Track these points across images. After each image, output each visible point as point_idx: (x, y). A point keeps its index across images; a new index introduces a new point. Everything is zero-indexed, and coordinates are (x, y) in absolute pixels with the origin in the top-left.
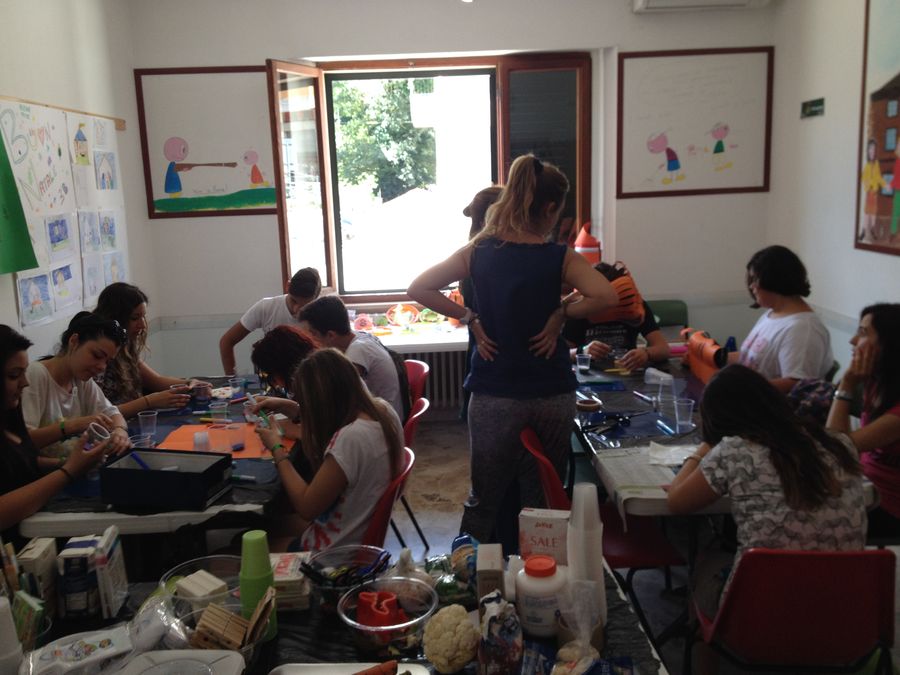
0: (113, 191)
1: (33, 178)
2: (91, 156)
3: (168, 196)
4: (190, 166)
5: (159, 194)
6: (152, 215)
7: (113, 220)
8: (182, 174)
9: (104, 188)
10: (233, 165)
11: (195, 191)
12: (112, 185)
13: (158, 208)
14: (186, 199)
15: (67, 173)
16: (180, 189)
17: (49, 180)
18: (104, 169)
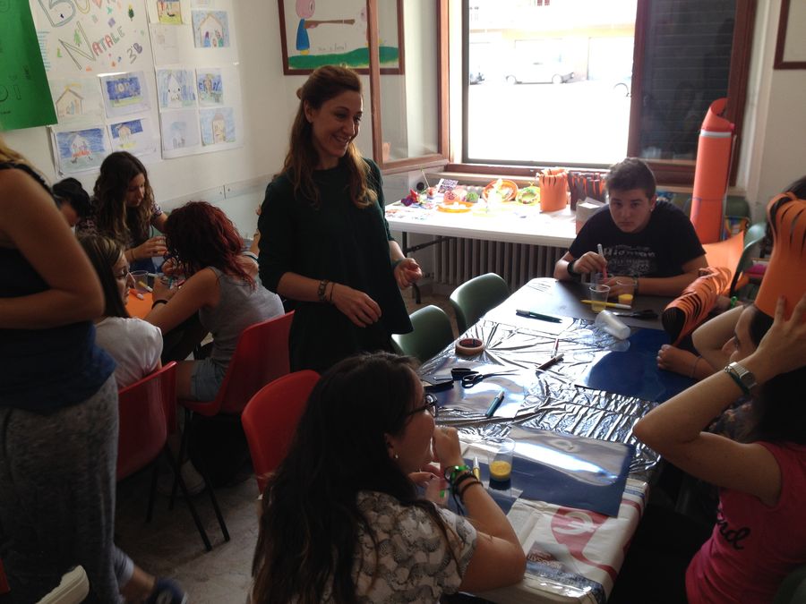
0: (222, 48)
1: (82, 39)
2: (187, 16)
3: (299, 53)
4: (316, 23)
5: (293, 51)
6: (287, 72)
7: (219, 76)
8: (310, 32)
9: (206, 45)
10: (351, 22)
11: (320, 49)
12: (222, 42)
13: (292, 65)
14: (313, 56)
15: (142, 33)
16: (308, 46)
17: (110, 41)
18: (210, 26)
